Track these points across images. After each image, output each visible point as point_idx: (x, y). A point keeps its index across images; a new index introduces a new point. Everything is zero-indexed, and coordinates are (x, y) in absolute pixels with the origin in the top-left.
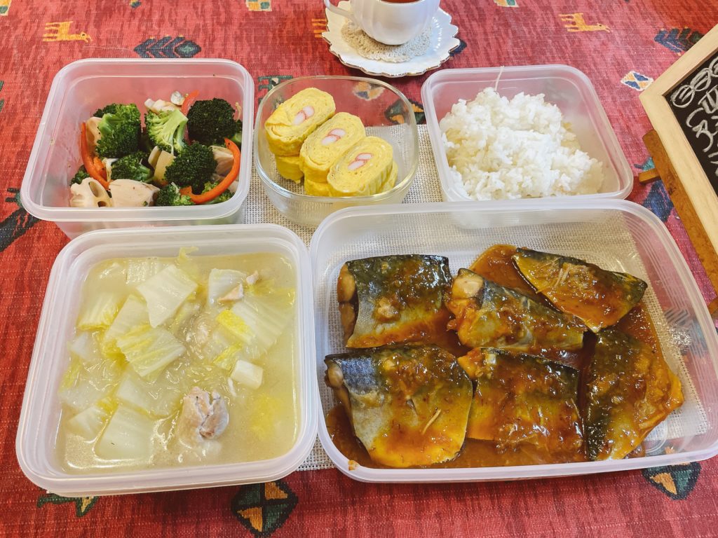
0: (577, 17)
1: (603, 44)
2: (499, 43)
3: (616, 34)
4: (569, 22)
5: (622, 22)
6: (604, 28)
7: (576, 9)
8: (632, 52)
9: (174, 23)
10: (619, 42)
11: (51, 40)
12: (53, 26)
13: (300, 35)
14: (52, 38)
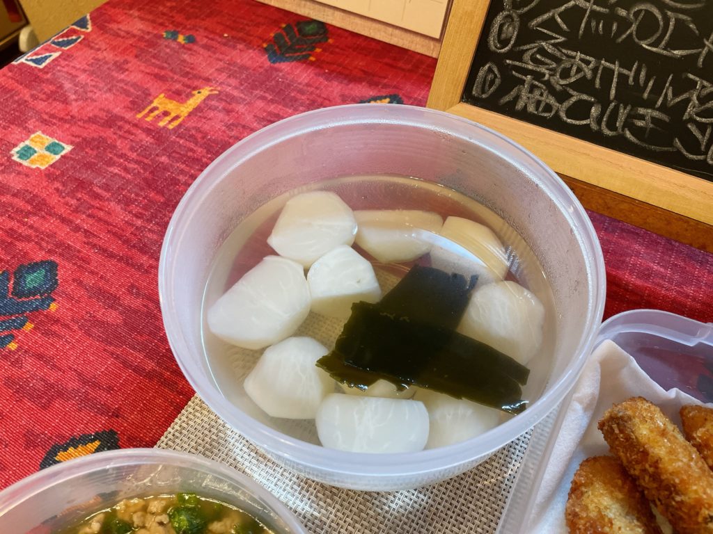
0: (160, 102)
1: (228, 112)
2: (100, 220)
3: (228, 89)
4: (158, 118)
5: (216, 70)
6: (206, 92)
7: (150, 95)
8: (267, 95)
10: (242, 95)
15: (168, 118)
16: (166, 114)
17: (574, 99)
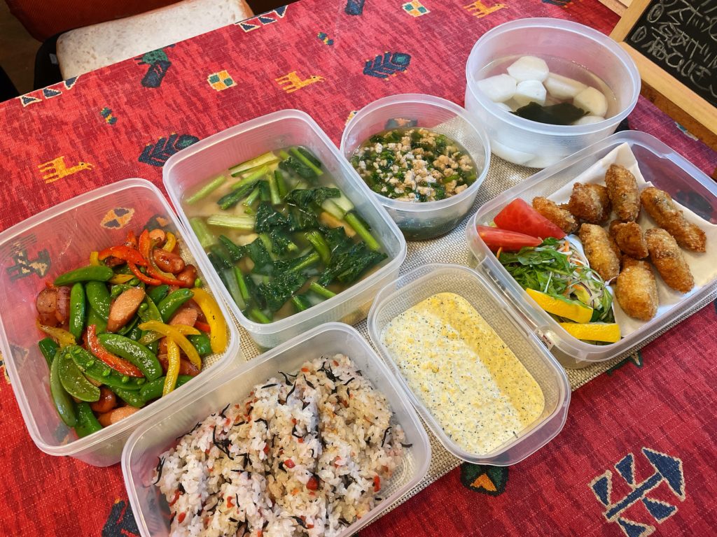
0: (478, 4)
1: (509, 19)
2: (433, 46)
3: (514, 8)
4: (474, 10)
6: (502, 6)
9: (158, 125)
11: (54, 180)
12: (46, 166)
13: (274, 96)
14: (54, 177)
15: (478, 13)
16: (478, 10)
17: (674, 54)
